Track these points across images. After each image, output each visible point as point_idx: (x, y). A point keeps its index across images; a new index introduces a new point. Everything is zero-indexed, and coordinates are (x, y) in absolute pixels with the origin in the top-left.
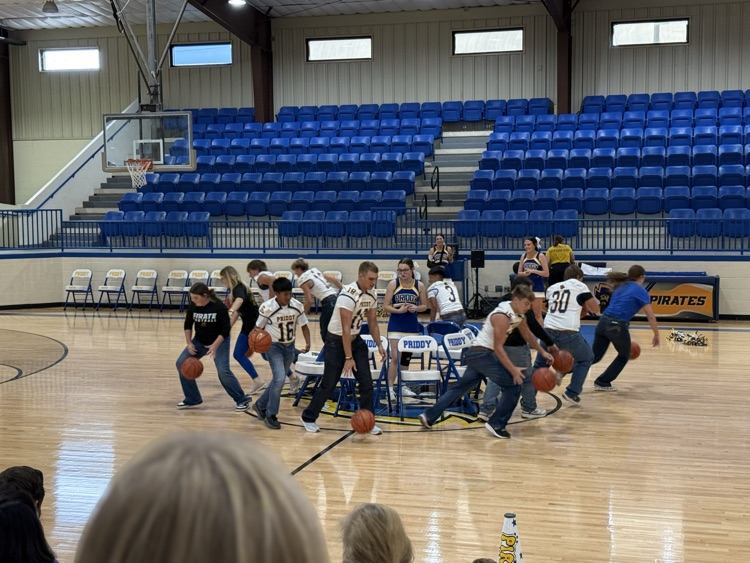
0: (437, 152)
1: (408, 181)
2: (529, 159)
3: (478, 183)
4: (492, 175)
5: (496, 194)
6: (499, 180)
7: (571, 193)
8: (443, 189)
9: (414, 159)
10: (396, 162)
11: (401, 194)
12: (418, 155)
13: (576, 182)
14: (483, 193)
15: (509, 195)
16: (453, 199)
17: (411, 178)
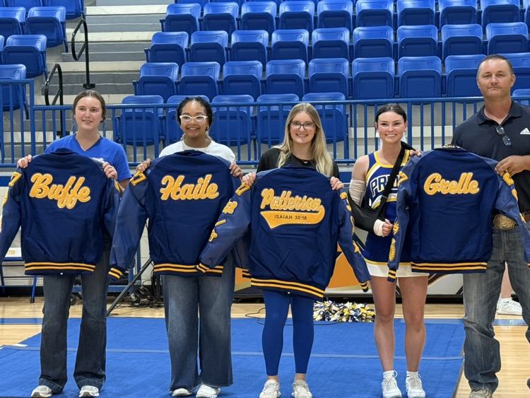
0: (90, 10)
1: (34, 50)
2: (247, 16)
3: (157, 52)
4: (183, 40)
5: (192, 70)
6: (196, 47)
7: (328, 65)
8: (95, 66)
9: (48, 15)
10: (15, 21)
11: (16, 70)
12: (55, 11)
13: (331, 49)
14: (169, 69)
15: (216, 71)
16: (115, 82)
17: (38, 46)
